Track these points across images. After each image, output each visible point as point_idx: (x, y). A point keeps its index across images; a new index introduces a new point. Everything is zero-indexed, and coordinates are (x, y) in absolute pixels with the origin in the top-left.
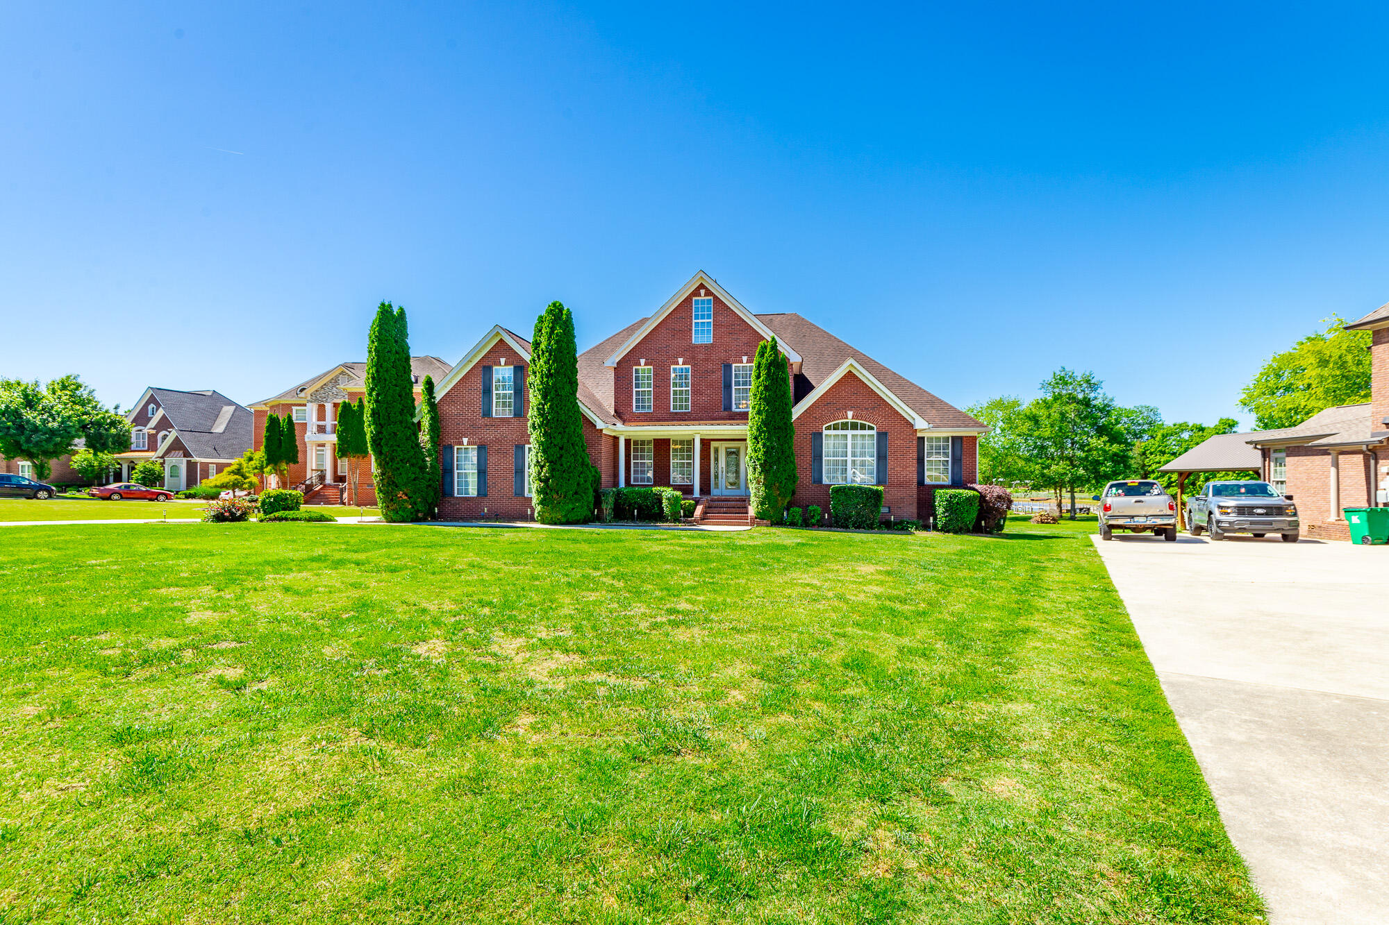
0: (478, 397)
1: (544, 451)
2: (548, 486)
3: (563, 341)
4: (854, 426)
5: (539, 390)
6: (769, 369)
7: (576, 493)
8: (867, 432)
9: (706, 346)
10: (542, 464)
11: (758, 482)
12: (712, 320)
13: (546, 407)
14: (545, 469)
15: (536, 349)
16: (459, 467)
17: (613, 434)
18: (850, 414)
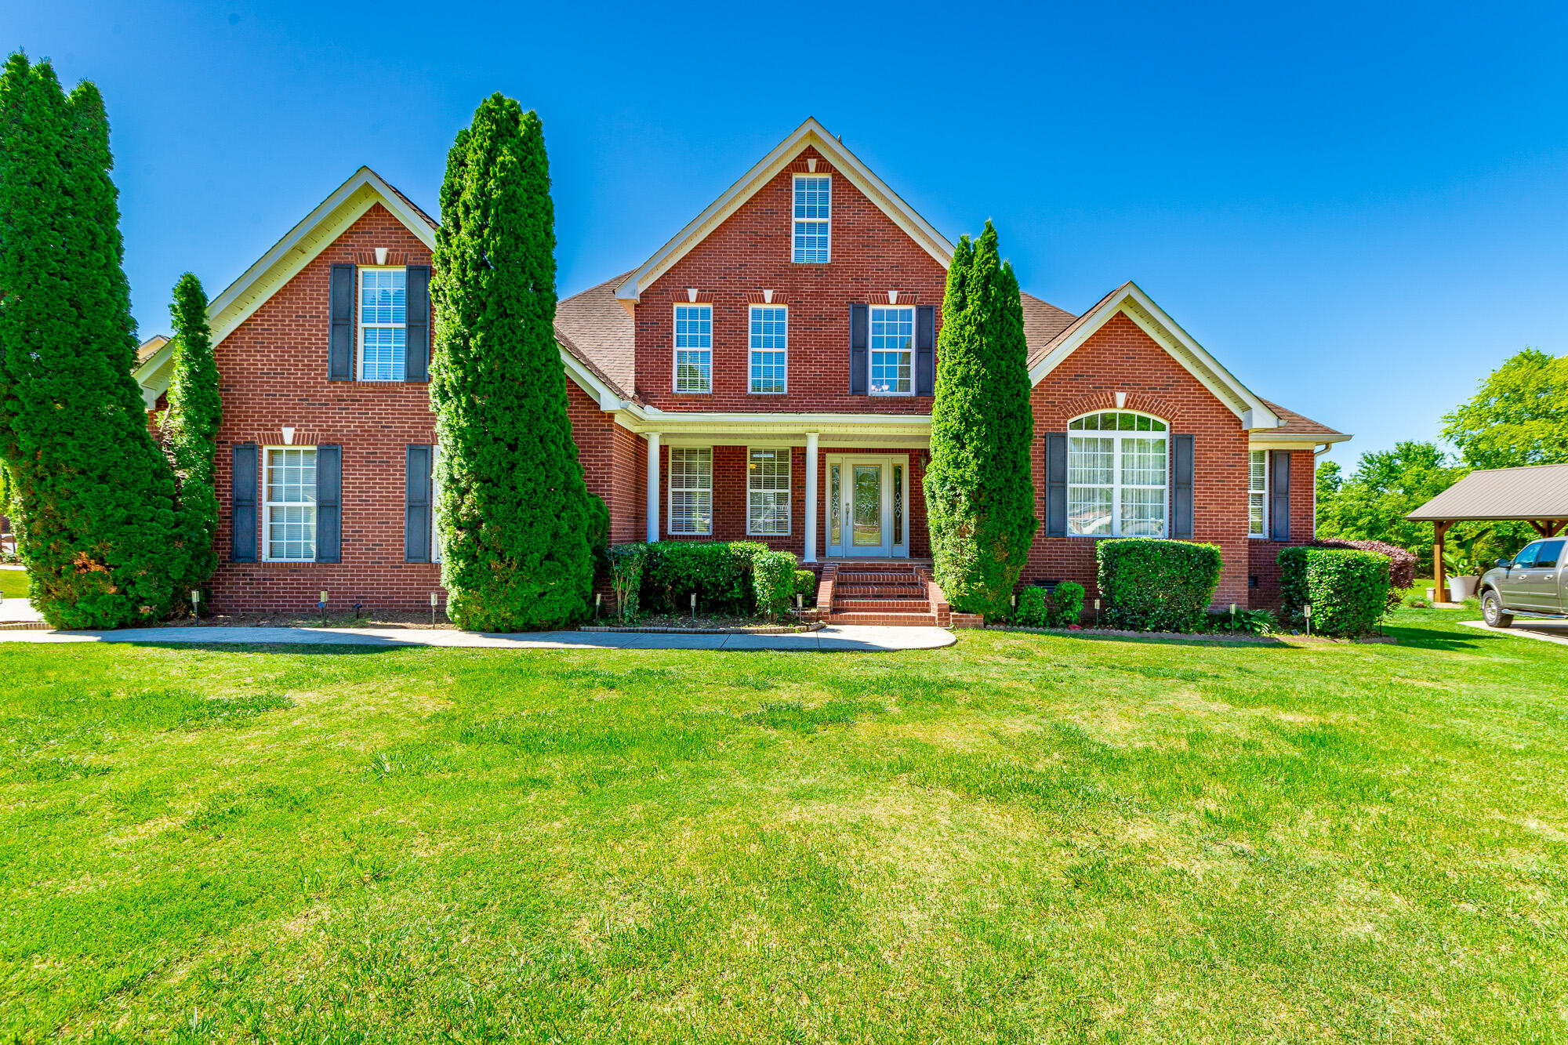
0: (321, 334)
1: (469, 454)
2: (478, 540)
3: (518, 185)
4: (1127, 423)
5: (455, 302)
6: (985, 288)
7: (549, 557)
8: (1152, 436)
9: (819, 269)
10: (463, 484)
11: (961, 534)
12: (829, 220)
13: (472, 342)
14: (469, 499)
15: (451, 204)
16: (276, 495)
17: (635, 430)
18: (1121, 398)
